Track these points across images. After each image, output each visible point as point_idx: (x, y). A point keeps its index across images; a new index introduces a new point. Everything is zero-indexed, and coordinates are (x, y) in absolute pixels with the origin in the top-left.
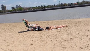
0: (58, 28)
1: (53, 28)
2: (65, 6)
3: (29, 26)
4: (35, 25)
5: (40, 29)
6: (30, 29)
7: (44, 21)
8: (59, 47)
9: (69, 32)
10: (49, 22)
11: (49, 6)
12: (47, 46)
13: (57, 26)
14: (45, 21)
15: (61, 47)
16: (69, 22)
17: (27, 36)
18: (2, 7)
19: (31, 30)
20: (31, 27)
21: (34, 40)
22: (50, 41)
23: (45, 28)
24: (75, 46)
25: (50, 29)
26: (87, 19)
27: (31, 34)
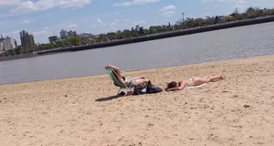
0: (199, 83)
1: (186, 85)
2: (197, 25)
3: (123, 82)
4: (138, 81)
5: (151, 89)
6: (125, 91)
8: (224, 127)
11: (155, 27)
13: (197, 79)
15: (229, 126)
17: (124, 106)
18: (22, 39)
19: (129, 93)
20: (129, 85)
21: (150, 115)
22: (193, 114)
23: (166, 86)
24: (264, 122)
25: (180, 88)
26: (270, 58)
27: (135, 103)
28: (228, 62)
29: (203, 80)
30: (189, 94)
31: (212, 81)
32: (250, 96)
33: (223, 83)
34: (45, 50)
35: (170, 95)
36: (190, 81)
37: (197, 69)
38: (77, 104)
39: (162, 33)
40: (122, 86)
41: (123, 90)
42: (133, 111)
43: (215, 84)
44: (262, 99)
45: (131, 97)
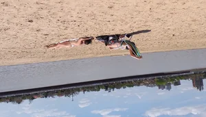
1: (76, 42)
3: (127, 45)
4: (116, 46)
7: (102, 55)
8: (51, 4)
9: (39, 35)
10: (90, 55)
12: (76, 6)
14: (101, 57)
15: (47, 5)
16: (45, 55)
19: (123, 36)
20: (123, 43)
21: (109, 16)
22: (75, 16)
23: (93, 41)
24: (17, 7)
25: (82, 39)
26: (7, 62)
27: (120, 27)
28: (40, 60)
29: (63, 46)
30: (75, 34)
31: (55, 45)
32: (26, 30)
33: (47, 43)
34: (184, 75)
35: (90, 34)
36: (73, 45)
37: (66, 55)
38: (166, 28)
39: (90, 85)
40: (129, 42)
41: (128, 39)
42: (122, 21)
43: (53, 42)
44: (17, 28)
45: (122, 33)
